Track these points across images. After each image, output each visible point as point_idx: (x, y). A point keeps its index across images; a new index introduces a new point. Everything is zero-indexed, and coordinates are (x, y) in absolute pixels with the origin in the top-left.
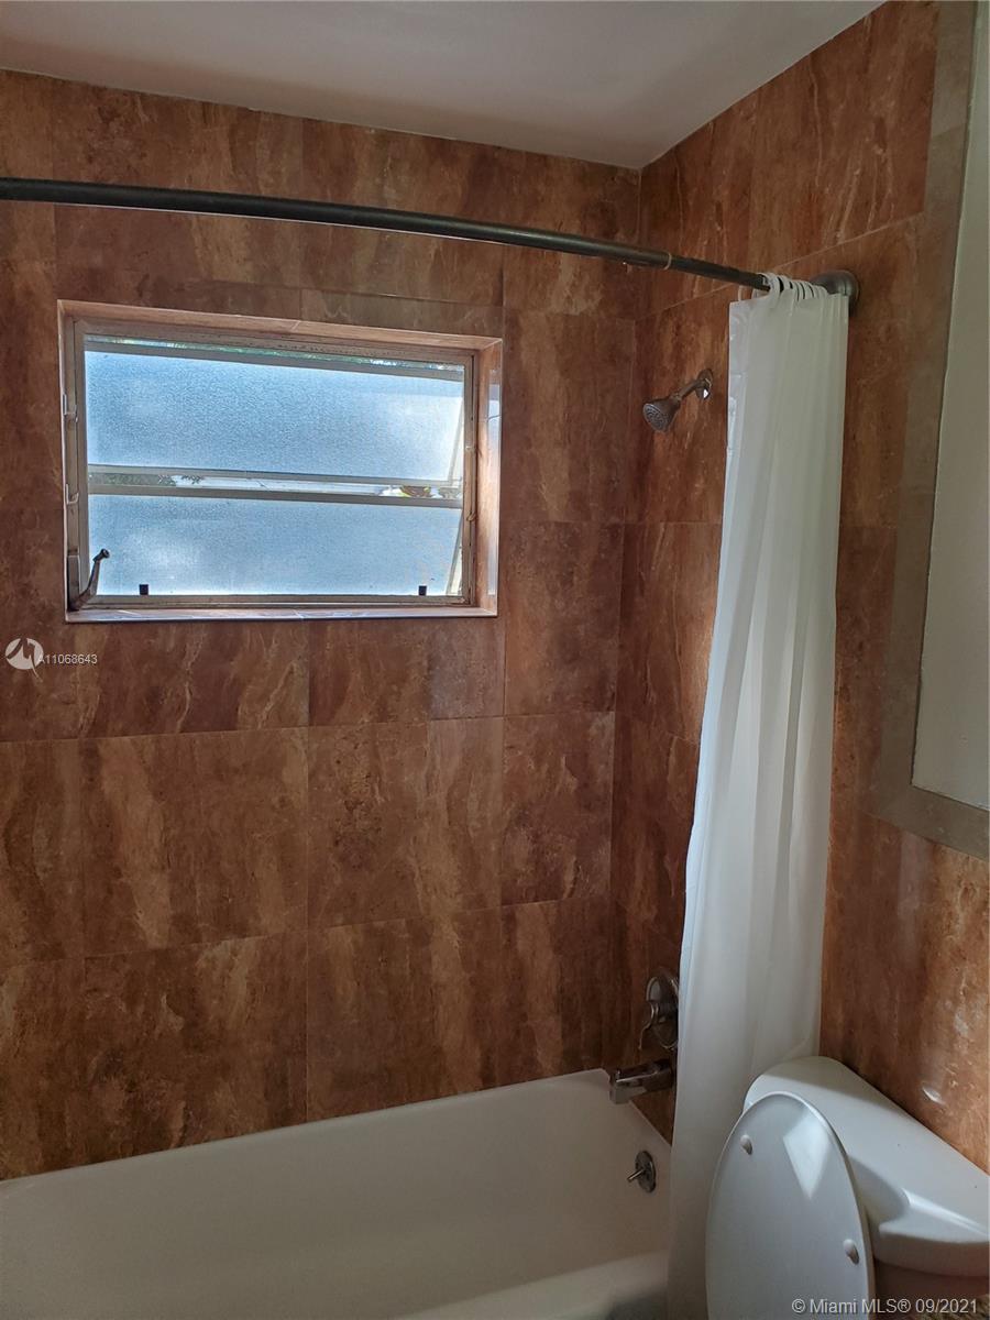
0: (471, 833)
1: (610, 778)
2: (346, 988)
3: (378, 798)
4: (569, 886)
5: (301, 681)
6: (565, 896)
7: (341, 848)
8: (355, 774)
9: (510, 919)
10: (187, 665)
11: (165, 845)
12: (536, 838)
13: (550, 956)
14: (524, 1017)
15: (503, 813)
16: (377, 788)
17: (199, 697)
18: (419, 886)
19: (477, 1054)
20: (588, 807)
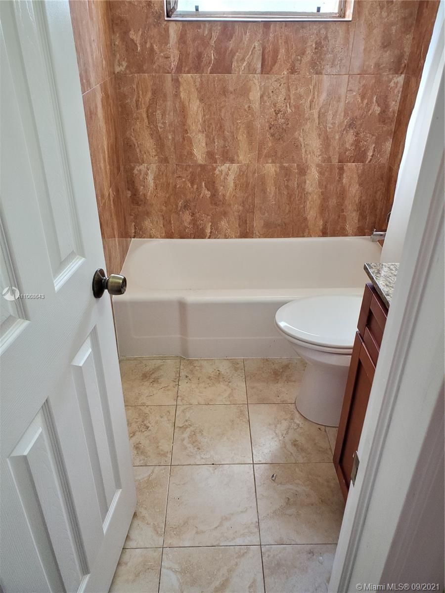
0: (328, 129)
1: (396, 108)
3: (289, 110)
4: (370, 158)
5: (258, 53)
6: (367, 162)
7: (272, 131)
8: (279, 98)
9: (341, 169)
10: (212, 43)
11: (204, 122)
12: (357, 134)
13: (357, 186)
14: (343, 211)
15: (343, 122)
16: (288, 105)
17: (217, 58)
18: (303, 151)
19: (321, 223)
20: (384, 122)
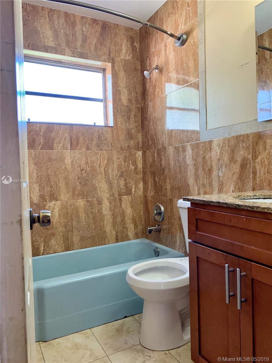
0: (110, 178)
1: (141, 167)
2: (82, 215)
3: (88, 169)
4: (134, 192)
5: (68, 139)
6: (133, 194)
7: (80, 180)
8: (82, 163)
9: (120, 199)
10: (41, 133)
11: (37, 177)
12: (125, 180)
13: (130, 209)
14: (125, 224)
15: (117, 174)
16: (87, 166)
17: (44, 141)
18: (99, 190)
19: (114, 233)
20: (137, 173)
